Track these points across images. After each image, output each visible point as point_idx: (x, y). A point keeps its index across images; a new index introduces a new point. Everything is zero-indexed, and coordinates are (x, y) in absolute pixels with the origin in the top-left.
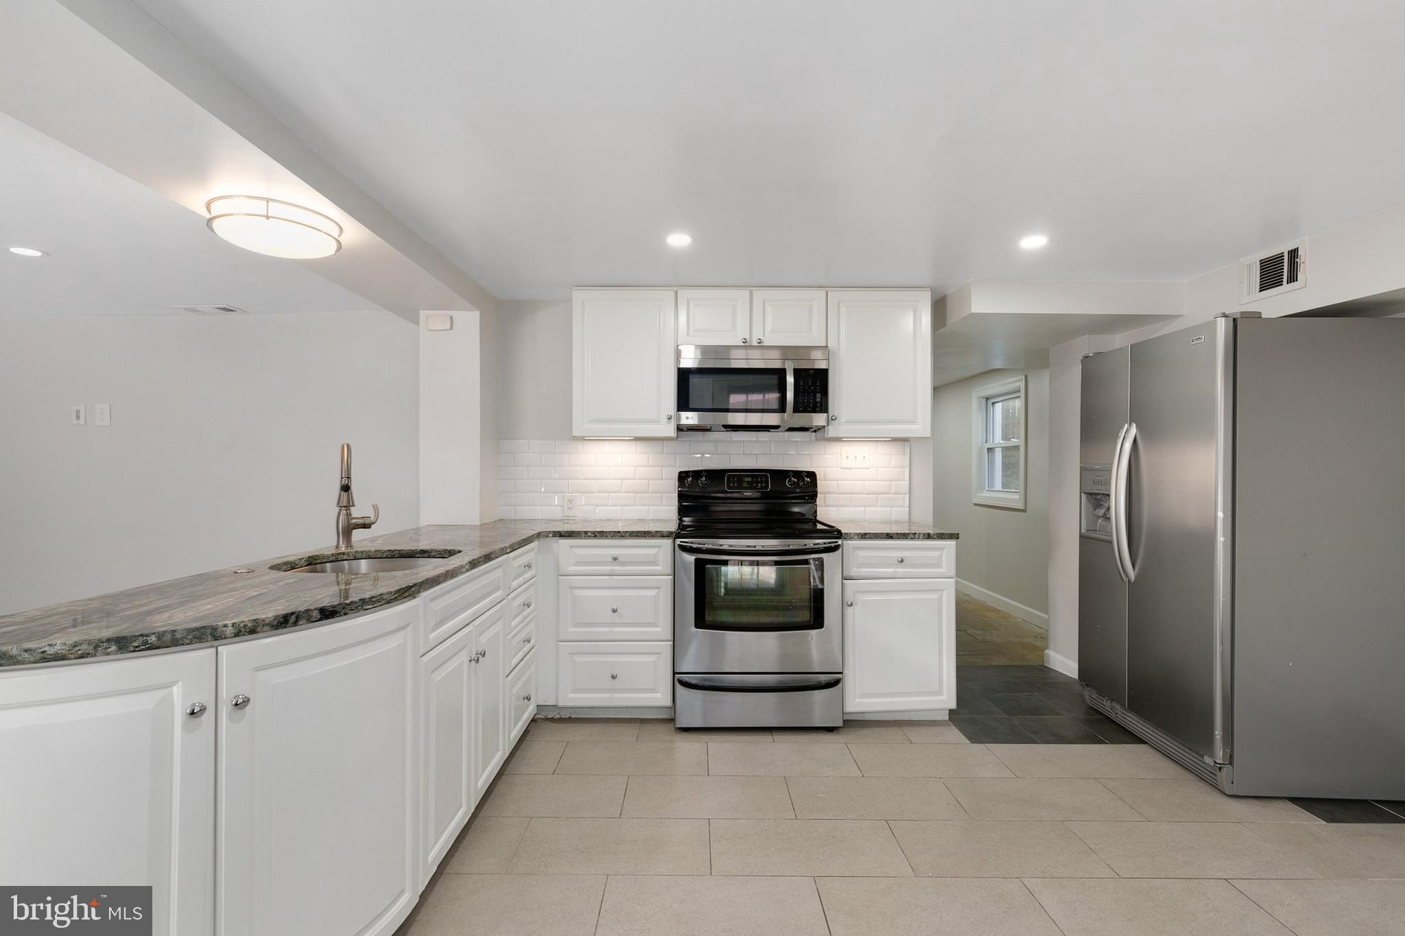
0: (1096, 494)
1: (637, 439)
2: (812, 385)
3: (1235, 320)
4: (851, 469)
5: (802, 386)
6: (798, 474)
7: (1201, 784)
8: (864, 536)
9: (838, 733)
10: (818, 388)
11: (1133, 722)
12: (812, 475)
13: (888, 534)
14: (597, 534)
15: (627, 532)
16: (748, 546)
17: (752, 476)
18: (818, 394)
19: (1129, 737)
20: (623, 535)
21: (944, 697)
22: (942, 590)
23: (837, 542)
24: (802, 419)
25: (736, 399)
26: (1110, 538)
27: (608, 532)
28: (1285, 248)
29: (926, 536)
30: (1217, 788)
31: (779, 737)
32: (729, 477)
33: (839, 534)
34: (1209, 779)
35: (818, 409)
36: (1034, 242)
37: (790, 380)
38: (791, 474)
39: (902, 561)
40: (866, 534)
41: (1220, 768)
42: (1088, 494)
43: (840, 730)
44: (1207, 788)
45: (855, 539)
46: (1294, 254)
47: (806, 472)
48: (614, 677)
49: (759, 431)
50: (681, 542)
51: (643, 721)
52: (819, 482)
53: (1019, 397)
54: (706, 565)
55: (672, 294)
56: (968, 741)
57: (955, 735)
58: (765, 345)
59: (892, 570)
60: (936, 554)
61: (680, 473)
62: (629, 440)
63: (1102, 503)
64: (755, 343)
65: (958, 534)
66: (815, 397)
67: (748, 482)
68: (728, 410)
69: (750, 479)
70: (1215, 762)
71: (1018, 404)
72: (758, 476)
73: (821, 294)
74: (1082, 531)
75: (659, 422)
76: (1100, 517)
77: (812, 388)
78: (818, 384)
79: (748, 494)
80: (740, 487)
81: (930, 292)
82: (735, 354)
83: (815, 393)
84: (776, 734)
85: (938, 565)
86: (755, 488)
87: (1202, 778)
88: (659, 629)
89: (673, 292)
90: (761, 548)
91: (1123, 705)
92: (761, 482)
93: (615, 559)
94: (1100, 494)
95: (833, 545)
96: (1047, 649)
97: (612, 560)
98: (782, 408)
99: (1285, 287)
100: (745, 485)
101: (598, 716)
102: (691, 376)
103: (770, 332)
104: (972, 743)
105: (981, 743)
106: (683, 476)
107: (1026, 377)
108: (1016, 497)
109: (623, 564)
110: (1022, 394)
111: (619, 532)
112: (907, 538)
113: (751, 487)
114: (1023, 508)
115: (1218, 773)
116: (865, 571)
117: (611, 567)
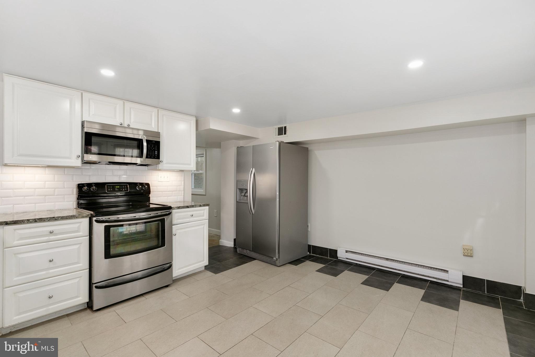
0: (242, 189)
1: (49, 167)
2: (154, 147)
3: (280, 143)
4: (162, 182)
5: (149, 147)
6: (141, 184)
7: (272, 266)
8: (179, 208)
9: (170, 286)
10: (156, 149)
11: (253, 255)
12: (148, 185)
13: (187, 206)
14: (37, 220)
15: (60, 217)
16: (131, 217)
17: (120, 186)
18: (156, 151)
19: (252, 259)
20: (56, 219)
21: (205, 262)
22: (204, 224)
23: (170, 211)
24: (149, 161)
25: (119, 151)
26: (248, 202)
27: (46, 218)
28: (284, 126)
29: (200, 206)
30: (275, 265)
31: (147, 296)
32: (107, 186)
33: (170, 208)
34: (274, 264)
35: (156, 157)
36: (236, 111)
37: (145, 144)
38: (139, 184)
39: (192, 216)
40: (179, 207)
41: (277, 260)
42: (239, 189)
43: (171, 285)
44: (274, 266)
45: (176, 209)
46: (285, 127)
47: (145, 183)
48: (50, 298)
49: (121, 165)
50: (97, 219)
51: (68, 315)
52: (151, 187)
53: (203, 156)
54: (111, 228)
55: (80, 94)
56: (214, 274)
57: (209, 274)
58: (131, 127)
59: (189, 219)
60: (202, 212)
61: (79, 185)
62: (42, 167)
63: (243, 191)
64: (126, 126)
65: (209, 204)
66: (155, 153)
67: (118, 188)
68: (115, 155)
69: (119, 187)
70: (276, 259)
71: (204, 159)
72: (122, 186)
73: (156, 110)
74: (238, 200)
75: (71, 158)
76: (242, 196)
77: (154, 148)
78: (156, 147)
79: (119, 194)
80: (114, 190)
81: (195, 118)
82: (118, 129)
83: (155, 151)
84: (145, 295)
85: (203, 216)
86: (122, 191)
87: (272, 264)
88: (81, 265)
89: (80, 93)
90: (138, 217)
91: (250, 250)
92: (124, 188)
93: (51, 233)
94: (243, 189)
95: (167, 213)
96: (220, 239)
97: (49, 233)
98: (141, 155)
99: (284, 135)
100: (116, 190)
101: (33, 324)
102: (92, 137)
103: (133, 122)
104: (216, 274)
105: (218, 273)
106: (80, 187)
107: (206, 150)
108: (202, 190)
109: (56, 234)
110: (204, 155)
111: (54, 217)
112: (193, 207)
113: (120, 190)
114: (205, 194)
115: (276, 261)
116: (179, 221)
117: (48, 238)
